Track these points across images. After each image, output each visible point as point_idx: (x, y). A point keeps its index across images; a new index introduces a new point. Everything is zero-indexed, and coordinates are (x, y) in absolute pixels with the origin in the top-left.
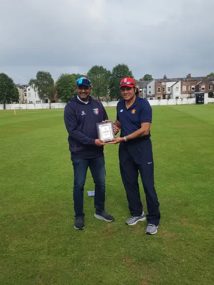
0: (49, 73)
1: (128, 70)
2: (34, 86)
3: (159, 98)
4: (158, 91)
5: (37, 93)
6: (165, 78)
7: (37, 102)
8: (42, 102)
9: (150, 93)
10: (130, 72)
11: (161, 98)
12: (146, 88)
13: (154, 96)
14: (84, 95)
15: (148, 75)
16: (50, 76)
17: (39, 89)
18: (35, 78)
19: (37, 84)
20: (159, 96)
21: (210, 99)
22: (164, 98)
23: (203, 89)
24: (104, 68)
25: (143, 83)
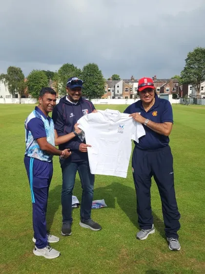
0: (20, 69)
1: (98, 69)
2: (4, 80)
3: (126, 98)
4: (126, 91)
5: (7, 87)
6: (132, 79)
7: (8, 97)
8: (12, 97)
9: (118, 92)
10: (100, 71)
11: (129, 97)
12: (115, 87)
13: (121, 95)
14: (77, 97)
15: (116, 75)
16: (21, 72)
17: (9, 84)
18: (6, 73)
19: (8, 79)
20: (126, 96)
21: (174, 100)
22: (131, 97)
23: (168, 90)
24: (75, 66)
25: (111, 82)
